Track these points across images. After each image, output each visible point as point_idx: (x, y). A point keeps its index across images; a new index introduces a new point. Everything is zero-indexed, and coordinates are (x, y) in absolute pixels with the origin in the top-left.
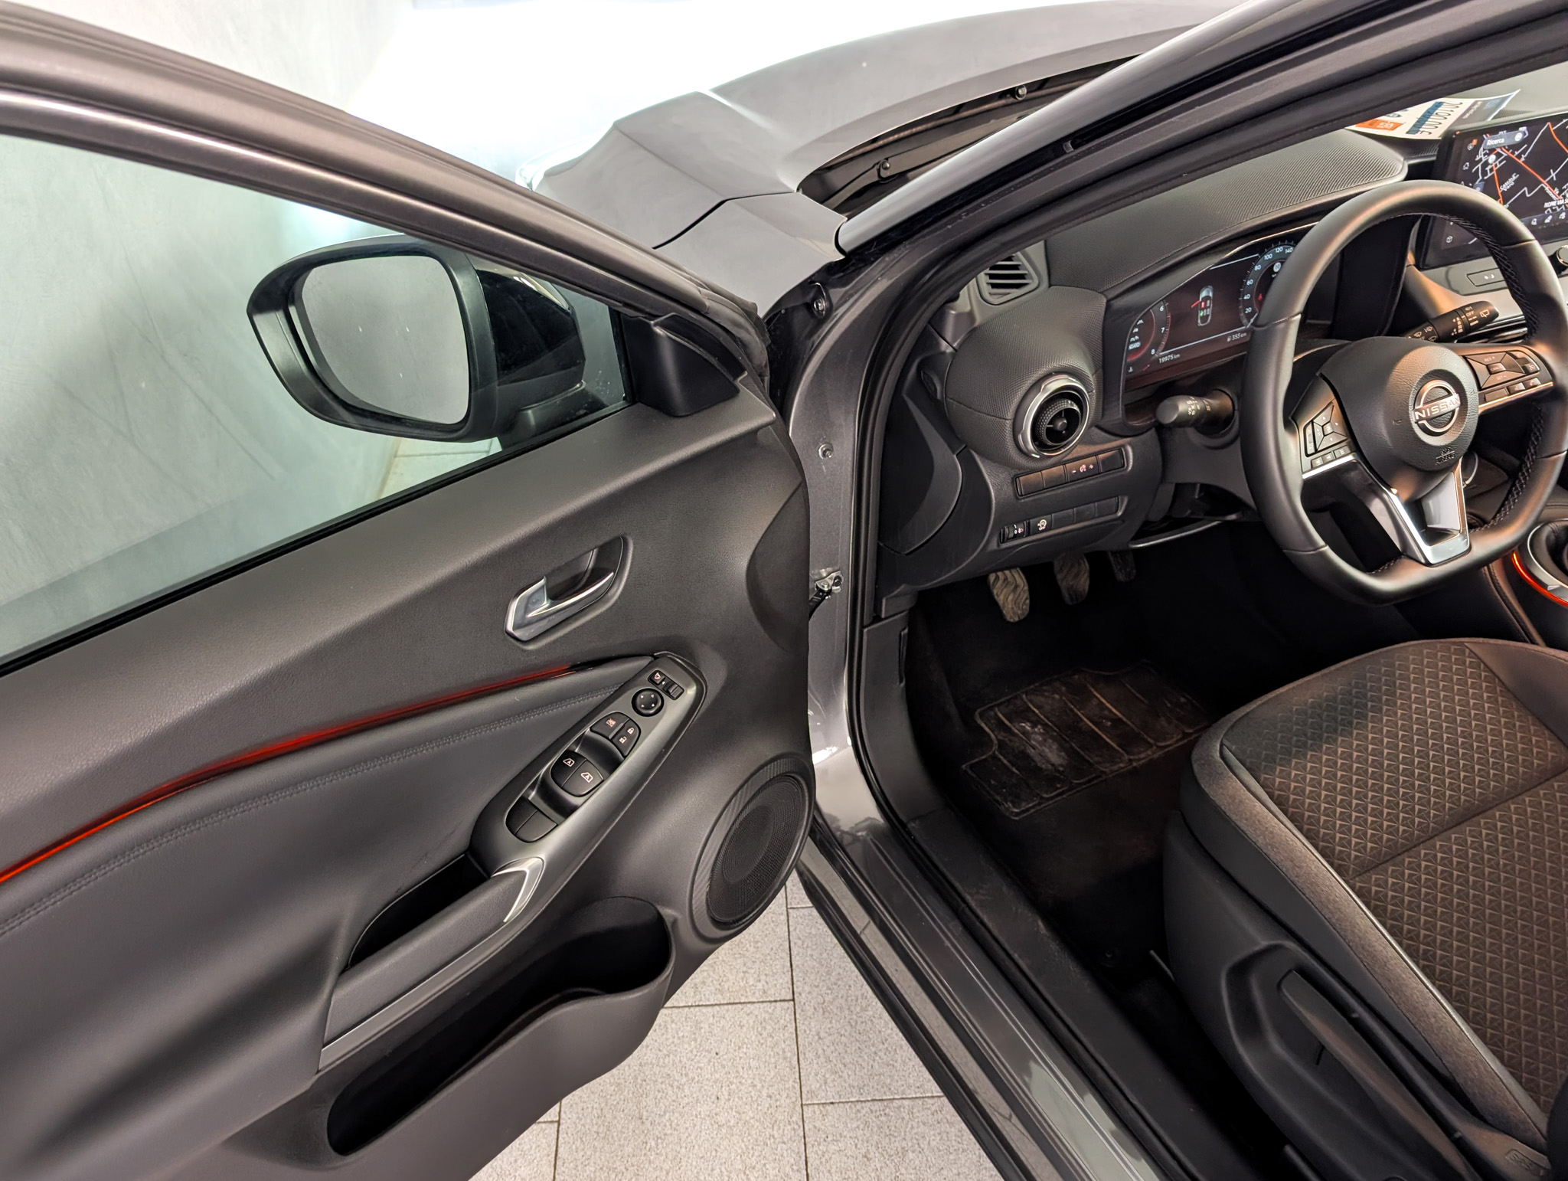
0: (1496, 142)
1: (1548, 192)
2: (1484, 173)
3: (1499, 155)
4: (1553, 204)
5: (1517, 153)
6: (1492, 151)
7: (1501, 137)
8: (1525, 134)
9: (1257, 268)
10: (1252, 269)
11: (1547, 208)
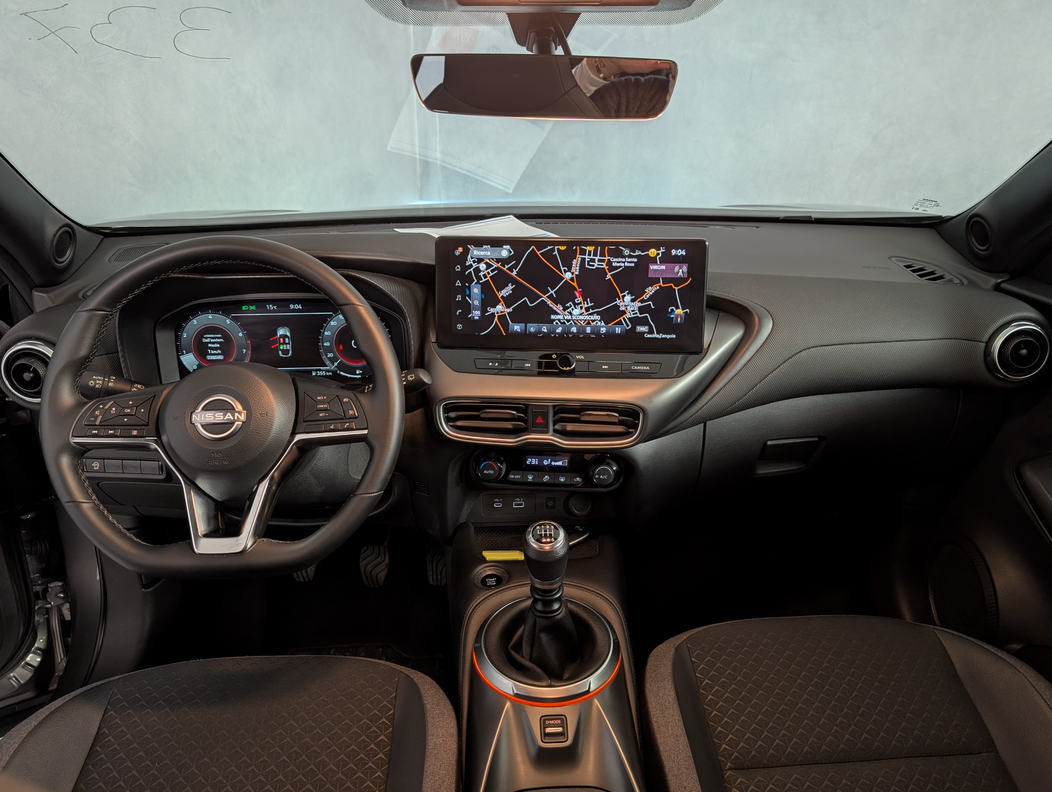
0: (482, 253)
1: (550, 305)
2: (479, 278)
3: (489, 266)
4: (559, 317)
5: (507, 267)
6: (480, 260)
7: (486, 250)
8: (511, 252)
9: (333, 323)
10: (328, 323)
11: (555, 320)
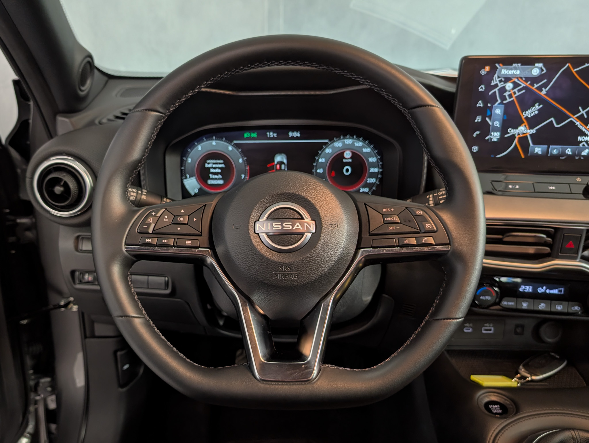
0: (511, 72)
1: (579, 126)
2: (503, 98)
3: (516, 85)
4: (586, 138)
5: (536, 86)
6: (507, 79)
7: (516, 69)
8: (542, 70)
9: (328, 151)
10: (323, 151)
11: (582, 142)
